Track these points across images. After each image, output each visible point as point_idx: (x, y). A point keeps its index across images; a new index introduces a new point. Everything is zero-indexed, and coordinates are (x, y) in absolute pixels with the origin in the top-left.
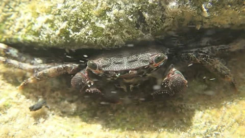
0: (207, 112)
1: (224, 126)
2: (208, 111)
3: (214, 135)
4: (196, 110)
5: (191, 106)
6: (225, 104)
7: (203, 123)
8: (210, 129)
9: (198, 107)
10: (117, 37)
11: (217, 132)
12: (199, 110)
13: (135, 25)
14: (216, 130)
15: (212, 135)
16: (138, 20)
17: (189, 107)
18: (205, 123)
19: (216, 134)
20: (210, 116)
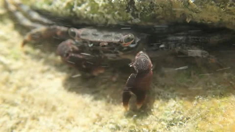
0: (180, 103)
1: (189, 118)
2: (182, 101)
3: (178, 124)
4: (172, 99)
5: (168, 94)
6: (198, 99)
7: (173, 111)
8: (177, 118)
9: (174, 96)
10: (109, 17)
11: (181, 122)
12: (175, 99)
13: (125, 8)
14: (181, 120)
15: (176, 123)
16: (128, 4)
17: (166, 95)
18: (175, 112)
19: (180, 123)
20: (181, 107)
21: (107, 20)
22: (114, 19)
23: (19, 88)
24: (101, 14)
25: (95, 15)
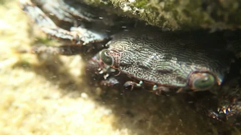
10: (168, 16)
21: (163, 19)
22: (176, 19)
23: (27, 115)
24: (154, 9)
25: (142, 11)
